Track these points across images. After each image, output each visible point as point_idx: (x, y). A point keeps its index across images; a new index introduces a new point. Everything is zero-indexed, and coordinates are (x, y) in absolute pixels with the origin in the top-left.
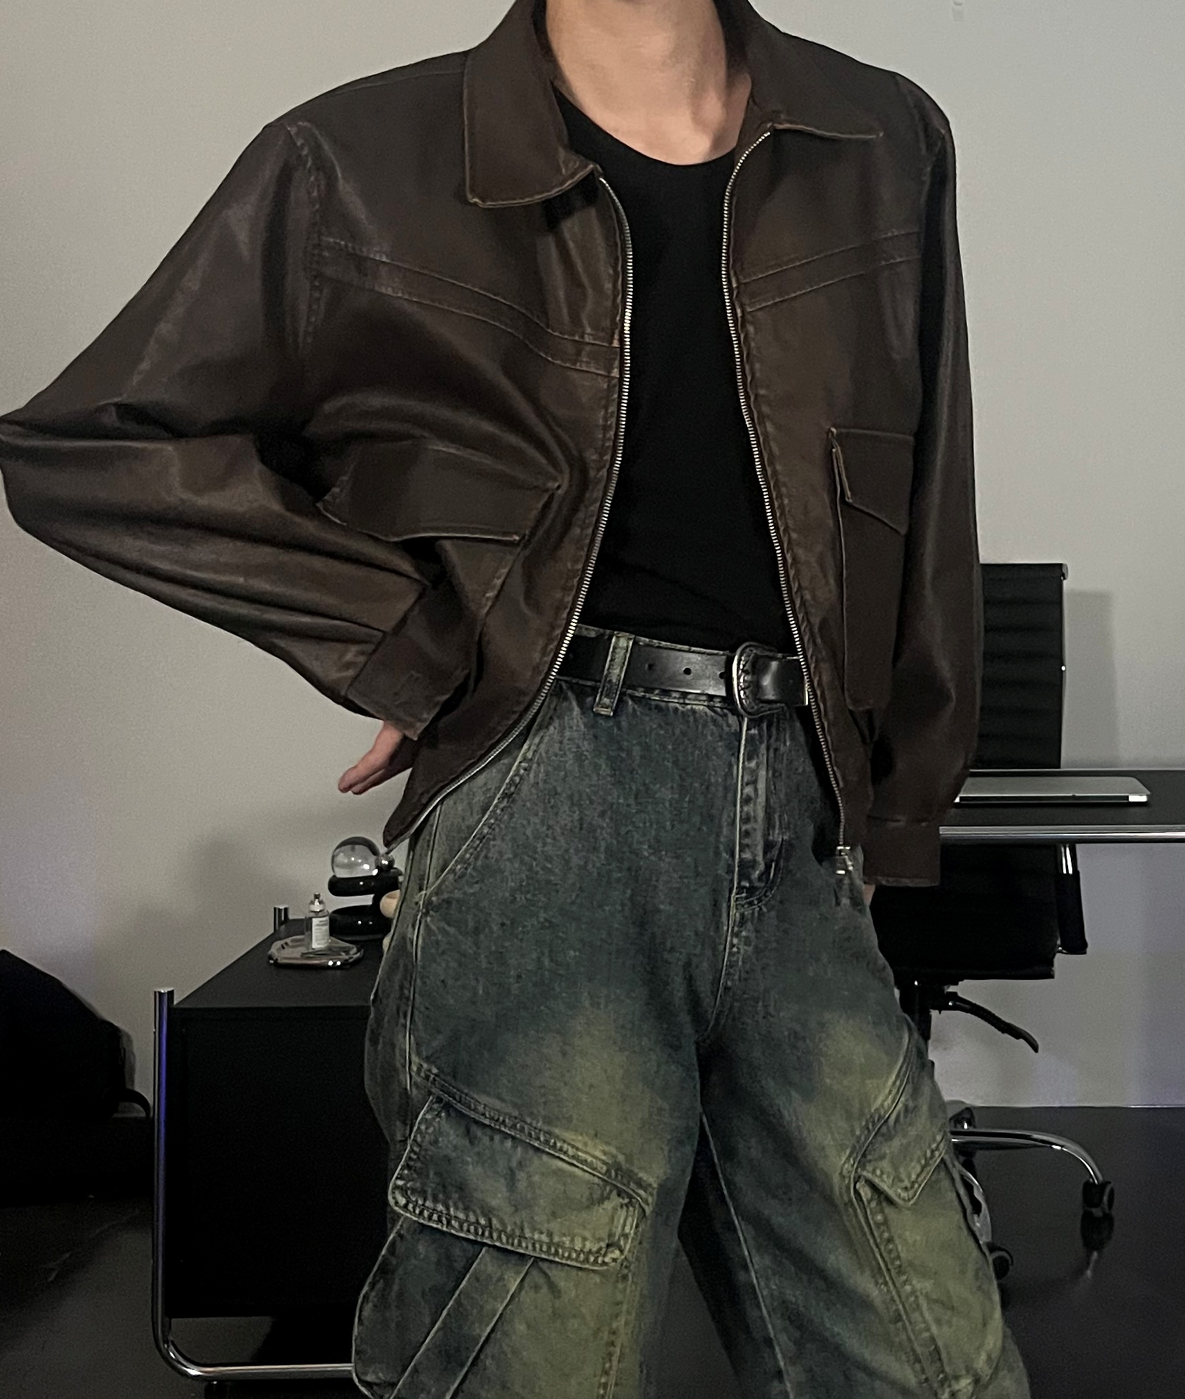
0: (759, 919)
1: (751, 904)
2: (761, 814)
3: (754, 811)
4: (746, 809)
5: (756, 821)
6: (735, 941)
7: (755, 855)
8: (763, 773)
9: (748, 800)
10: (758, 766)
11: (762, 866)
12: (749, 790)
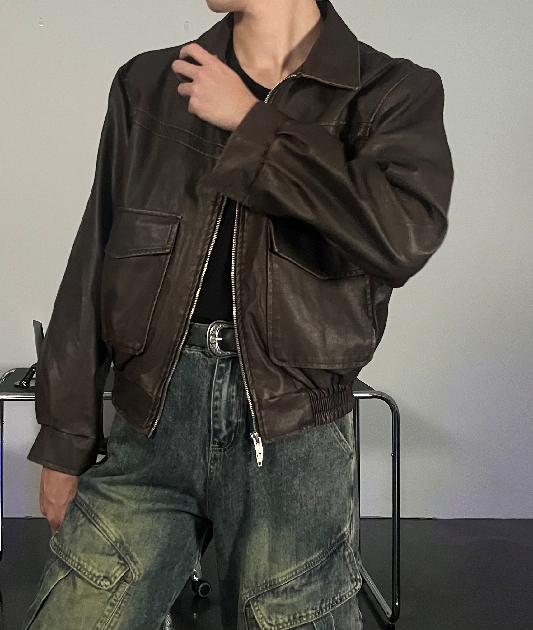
0: (224, 459)
1: (220, 451)
2: (223, 407)
3: (220, 405)
4: (215, 403)
5: (220, 410)
6: (212, 467)
7: (221, 427)
8: (226, 386)
9: (216, 399)
10: (223, 382)
11: (225, 433)
12: (217, 394)
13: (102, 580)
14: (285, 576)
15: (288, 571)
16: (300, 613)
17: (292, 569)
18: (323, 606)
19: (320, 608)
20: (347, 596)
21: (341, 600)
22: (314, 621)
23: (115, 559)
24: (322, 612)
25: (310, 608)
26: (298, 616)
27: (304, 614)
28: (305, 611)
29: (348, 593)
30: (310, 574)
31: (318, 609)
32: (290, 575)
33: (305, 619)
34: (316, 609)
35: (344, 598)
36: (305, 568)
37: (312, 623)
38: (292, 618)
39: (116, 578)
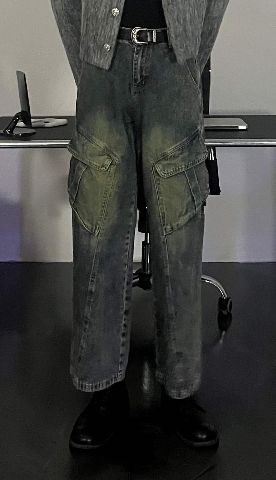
1: (137, 89)
3: (137, 67)
4: (135, 66)
5: (137, 70)
7: (137, 78)
8: (140, 58)
9: (136, 64)
10: (139, 56)
11: (139, 81)
12: (136, 62)
13: (101, 168)
14: (171, 150)
15: (172, 147)
16: (178, 167)
17: (174, 146)
18: (189, 164)
19: (188, 164)
20: (202, 159)
21: (199, 161)
22: (186, 171)
23: (106, 157)
24: (189, 167)
25: (183, 164)
26: (177, 168)
27: (180, 168)
28: (181, 166)
29: (202, 158)
30: (183, 149)
31: (187, 165)
32: (173, 150)
33: (181, 170)
34: (186, 165)
35: (200, 160)
36: (180, 145)
37: (184, 172)
38: (174, 170)
39: (107, 165)
